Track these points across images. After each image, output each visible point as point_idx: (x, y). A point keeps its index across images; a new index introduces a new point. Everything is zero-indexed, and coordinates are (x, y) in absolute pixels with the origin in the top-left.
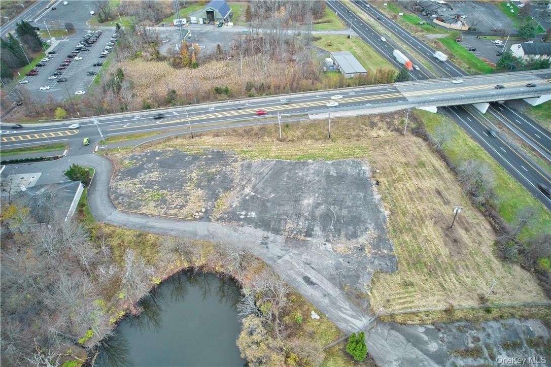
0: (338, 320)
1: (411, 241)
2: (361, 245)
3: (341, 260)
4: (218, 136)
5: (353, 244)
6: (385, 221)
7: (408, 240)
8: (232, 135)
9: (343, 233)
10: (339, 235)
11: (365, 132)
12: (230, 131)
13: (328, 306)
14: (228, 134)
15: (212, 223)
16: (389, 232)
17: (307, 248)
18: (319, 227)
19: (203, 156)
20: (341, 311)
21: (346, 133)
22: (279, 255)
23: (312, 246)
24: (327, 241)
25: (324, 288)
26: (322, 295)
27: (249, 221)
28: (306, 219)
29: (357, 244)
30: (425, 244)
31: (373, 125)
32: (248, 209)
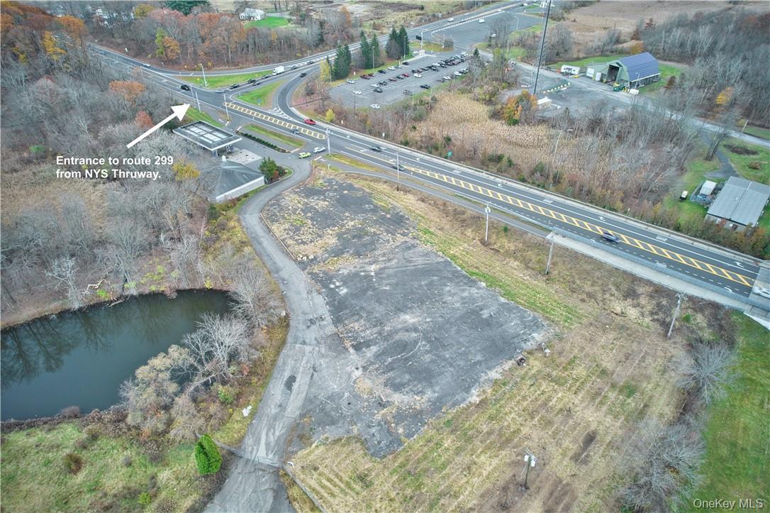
0: (253, 434)
1: (447, 449)
2: (388, 401)
3: (347, 394)
4: (423, 201)
5: (383, 392)
6: (454, 405)
7: (446, 445)
8: (438, 208)
9: (391, 374)
10: (384, 373)
11: (607, 296)
12: (440, 202)
13: (268, 417)
14: (436, 204)
15: (302, 272)
16: (439, 418)
17: (336, 357)
18: (379, 349)
19: (384, 211)
20: (268, 430)
21: (578, 282)
22: (307, 341)
23: (344, 359)
24: (364, 367)
25: (291, 400)
26: (279, 403)
27: (332, 293)
28: (380, 333)
29: (387, 397)
30: (458, 469)
31: (631, 294)
32: (347, 283)
